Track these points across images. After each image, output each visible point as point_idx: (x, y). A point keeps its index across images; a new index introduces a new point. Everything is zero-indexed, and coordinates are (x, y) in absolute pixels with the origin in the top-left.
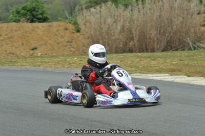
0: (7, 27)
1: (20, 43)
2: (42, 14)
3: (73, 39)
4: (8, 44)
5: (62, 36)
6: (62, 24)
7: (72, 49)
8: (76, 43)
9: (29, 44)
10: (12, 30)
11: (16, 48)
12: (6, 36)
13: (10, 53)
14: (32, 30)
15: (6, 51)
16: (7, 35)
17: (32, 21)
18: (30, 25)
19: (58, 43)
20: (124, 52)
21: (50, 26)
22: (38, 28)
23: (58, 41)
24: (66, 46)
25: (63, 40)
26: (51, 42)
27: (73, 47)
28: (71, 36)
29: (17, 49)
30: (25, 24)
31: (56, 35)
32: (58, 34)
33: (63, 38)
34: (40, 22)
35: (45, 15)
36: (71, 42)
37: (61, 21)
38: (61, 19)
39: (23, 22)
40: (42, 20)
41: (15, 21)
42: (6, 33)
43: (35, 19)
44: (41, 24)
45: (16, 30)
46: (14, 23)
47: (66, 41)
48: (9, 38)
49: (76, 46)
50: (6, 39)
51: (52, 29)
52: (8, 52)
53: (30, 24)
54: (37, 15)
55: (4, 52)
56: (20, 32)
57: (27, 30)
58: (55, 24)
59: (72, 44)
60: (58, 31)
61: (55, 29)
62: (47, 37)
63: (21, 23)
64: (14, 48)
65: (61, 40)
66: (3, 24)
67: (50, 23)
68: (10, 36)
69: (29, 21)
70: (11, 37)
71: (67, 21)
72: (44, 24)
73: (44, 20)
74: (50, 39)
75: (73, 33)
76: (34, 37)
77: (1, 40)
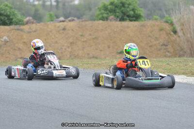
0: (92, 26)
1: (106, 45)
3: (169, 42)
4: (91, 46)
5: (156, 38)
6: (157, 23)
7: (167, 53)
8: (172, 46)
9: (116, 47)
10: (96, 29)
11: (101, 51)
12: (90, 37)
13: (93, 57)
14: (121, 30)
15: (88, 54)
16: (90, 35)
17: (122, 19)
18: (119, 24)
19: (151, 46)
21: (143, 26)
22: (128, 27)
23: (151, 44)
24: (160, 50)
25: (158, 42)
27: (169, 52)
28: (167, 38)
30: (114, 23)
31: (149, 36)
32: (151, 35)
33: (158, 40)
34: (131, 21)
36: (166, 46)
37: (156, 19)
38: (157, 17)
39: (111, 20)
40: (134, 19)
41: (103, 20)
42: (90, 33)
43: (125, 17)
44: (133, 23)
45: (102, 30)
46: (101, 22)
47: (161, 44)
48: (93, 39)
49: (172, 50)
50: (90, 40)
51: (145, 30)
52: (91, 55)
53: (120, 22)
55: (86, 56)
56: (107, 32)
57: (115, 30)
58: (149, 23)
59: (167, 47)
60: (152, 31)
61: (149, 29)
62: (139, 38)
63: (109, 21)
64: (98, 51)
65: (154, 43)
66: (87, 23)
67: (143, 22)
68: (94, 37)
69: (118, 19)
70: (96, 38)
72: (136, 23)
74: (141, 41)
75: (171, 35)
76: (123, 39)
77: (84, 41)
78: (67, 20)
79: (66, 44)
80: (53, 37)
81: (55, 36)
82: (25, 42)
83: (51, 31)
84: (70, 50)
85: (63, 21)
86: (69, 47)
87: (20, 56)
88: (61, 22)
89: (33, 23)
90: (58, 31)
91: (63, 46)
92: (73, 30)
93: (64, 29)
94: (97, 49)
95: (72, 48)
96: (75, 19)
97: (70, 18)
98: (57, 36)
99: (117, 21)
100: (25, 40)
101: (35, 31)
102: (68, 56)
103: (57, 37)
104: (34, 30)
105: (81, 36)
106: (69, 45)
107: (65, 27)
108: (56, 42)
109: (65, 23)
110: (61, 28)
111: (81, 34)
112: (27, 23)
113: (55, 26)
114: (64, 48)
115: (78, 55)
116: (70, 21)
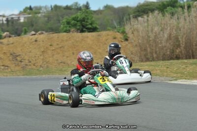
0: (58, 37)
1: (71, 52)
2: (91, 24)
4: (59, 53)
6: (110, 33)
8: (124, 51)
10: (62, 40)
12: (57, 46)
13: (61, 63)
14: (82, 39)
15: (57, 60)
16: (58, 45)
17: (82, 31)
20: (171, 59)
21: (99, 35)
22: (87, 37)
26: (100, 51)
29: (68, 58)
30: (75, 34)
31: (105, 44)
32: (107, 43)
34: (89, 32)
35: (94, 25)
37: (109, 30)
38: (109, 28)
39: (73, 32)
40: (91, 30)
41: (65, 31)
42: (58, 43)
43: (84, 29)
44: (91, 33)
45: (67, 40)
46: (65, 34)
48: (61, 48)
50: (58, 49)
51: (101, 39)
52: (60, 61)
53: (80, 34)
54: (87, 25)
55: (56, 62)
56: (70, 42)
57: (77, 40)
58: (104, 33)
60: (107, 40)
61: (104, 39)
62: (97, 46)
63: (71, 33)
64: (65, 57)
66: (54, 35)
67: (99, 33)
68: (60, 46)
69: (79, 31)
70: (62, 47)
71: (116, 30)
72: (94, 34)
73: (94, 30)
74: (99, 48)
75: (122, 42)
76: (84, 46)
77: (53, 50)
78: (37, 34)
79: (38, 53)
80: (28, 48)
81: (29, 46)
82: (5, 53)
83: (25, 43)
84: (42, 57)
85: (34, 35)
86: (41, 55)
87: (2, 64)
88: (33, 35)
89: (10, 37)
90: (32, 43)
91: (36, 54)
92: (43, 41)
93: (36, 41)
94: (64, 56)
95: (43, 56)
96: (44, 32)
97: (39, 32)
98: (31, 46)
99: (78, 32)
100: (6, 51)
101: (12, 44)
102: (41, 62)
103: (31, 48)
104: (11, 42)
105: (51, 45)
106: (41, 53)
107: (36, 39)
108: (30, 52)
109: (36, 36)
110: (33, 40)
111: (50, 44)
112: (5, 37)
113: (29, 38)
114: (37, 56)
115: (49, 61)
116: (40, 34)
